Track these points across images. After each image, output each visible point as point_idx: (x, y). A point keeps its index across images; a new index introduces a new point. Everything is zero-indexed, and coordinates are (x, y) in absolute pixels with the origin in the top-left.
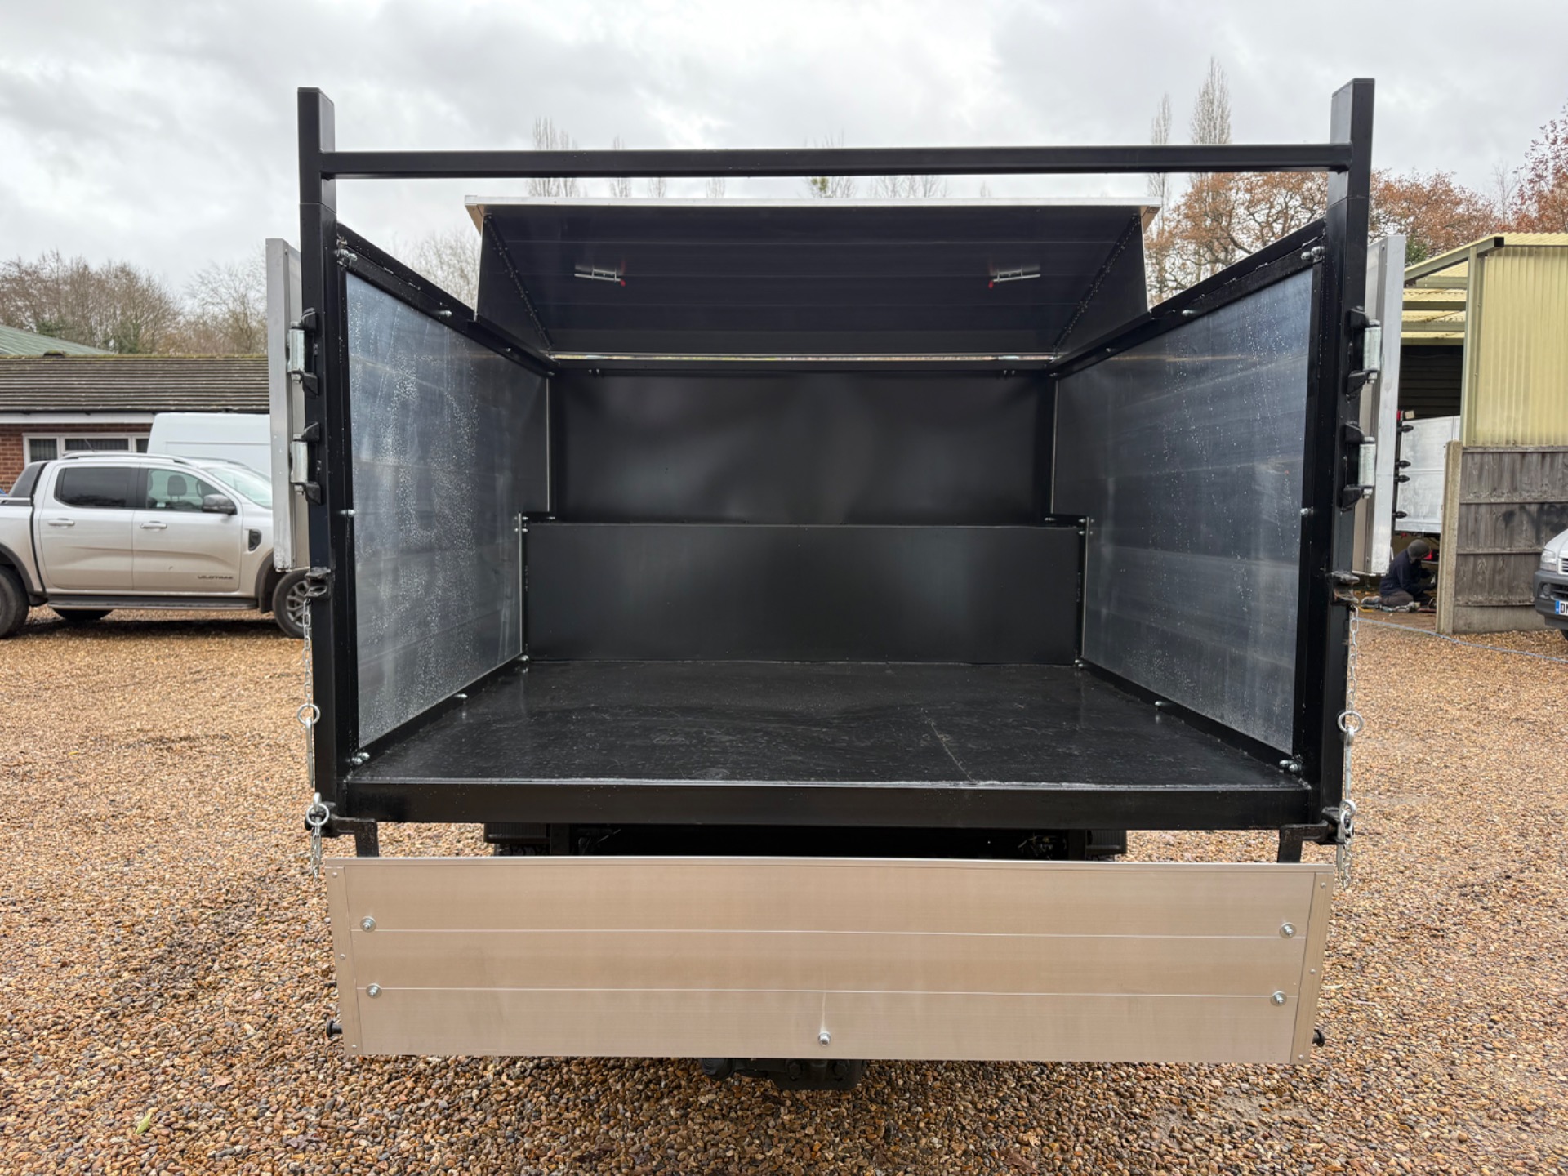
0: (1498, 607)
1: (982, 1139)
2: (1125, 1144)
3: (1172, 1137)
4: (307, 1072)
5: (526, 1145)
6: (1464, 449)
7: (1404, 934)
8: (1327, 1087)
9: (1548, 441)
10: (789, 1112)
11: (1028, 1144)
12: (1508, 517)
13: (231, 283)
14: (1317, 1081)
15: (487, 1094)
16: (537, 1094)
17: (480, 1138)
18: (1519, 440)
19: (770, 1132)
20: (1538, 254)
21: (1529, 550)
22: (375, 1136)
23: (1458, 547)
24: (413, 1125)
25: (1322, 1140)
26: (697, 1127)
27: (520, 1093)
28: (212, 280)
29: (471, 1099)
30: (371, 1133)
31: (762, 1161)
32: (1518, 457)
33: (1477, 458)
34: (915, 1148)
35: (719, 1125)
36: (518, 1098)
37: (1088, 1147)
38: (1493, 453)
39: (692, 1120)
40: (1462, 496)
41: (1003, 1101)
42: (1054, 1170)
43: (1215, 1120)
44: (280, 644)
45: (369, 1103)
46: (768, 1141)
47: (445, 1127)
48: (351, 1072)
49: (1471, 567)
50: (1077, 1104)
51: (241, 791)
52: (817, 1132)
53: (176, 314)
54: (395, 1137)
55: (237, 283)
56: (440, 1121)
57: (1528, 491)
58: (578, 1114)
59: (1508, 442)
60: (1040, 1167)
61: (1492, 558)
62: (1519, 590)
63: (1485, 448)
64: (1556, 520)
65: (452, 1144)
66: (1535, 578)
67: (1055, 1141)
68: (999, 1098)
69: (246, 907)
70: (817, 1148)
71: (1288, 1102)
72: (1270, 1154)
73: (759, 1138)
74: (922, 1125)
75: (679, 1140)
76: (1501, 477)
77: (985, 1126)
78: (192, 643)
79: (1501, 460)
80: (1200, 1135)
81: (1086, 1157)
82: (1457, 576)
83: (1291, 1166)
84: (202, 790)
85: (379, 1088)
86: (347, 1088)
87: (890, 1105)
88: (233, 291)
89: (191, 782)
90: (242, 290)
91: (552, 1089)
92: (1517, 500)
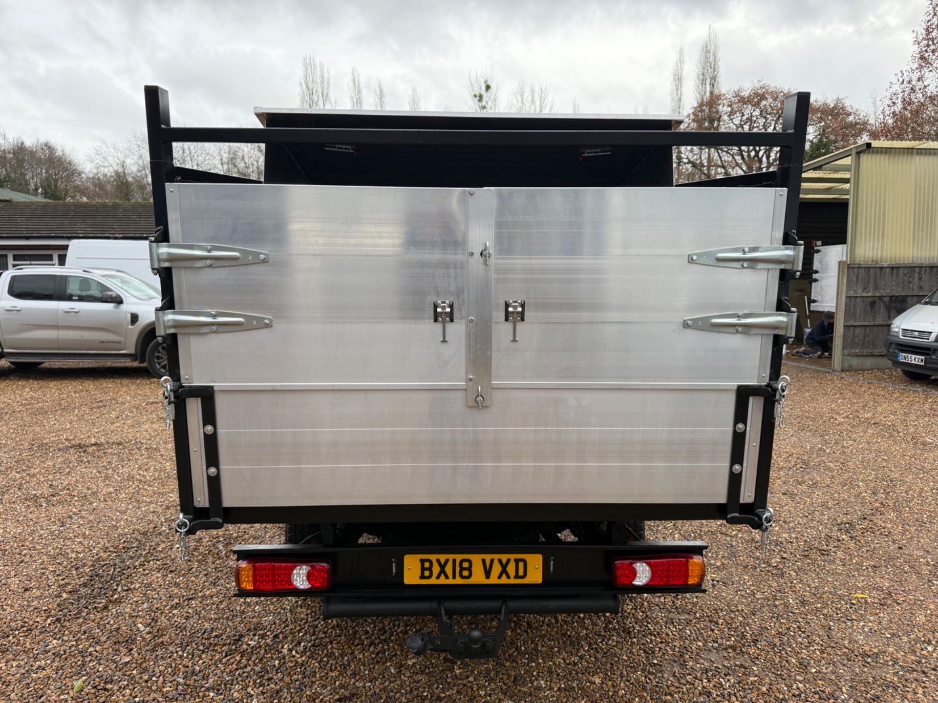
0: (867, 356)
1: (569, 680)
2: (648, 681)
3: (674, 676)
4: (177, 652)
5: (308, 693)
6: (848, 265)
7: (806, 553)
8: (761, 645)
9: (895, 260)
10: (460, 668)
11: (594, 683)
12: (873, 304)
13: (115, 154)
14: (755, 642)
15: (284, 663)
16: (313, 662)
17: (280, 689)
18: (879, 260)
19: (448, 680)
20: (891, 153)
21: (884, 323)
22: (218, 690)
23: (844, 322)
24: (241, 683)
25: (756, 676)
26: (406, 679)
27: (303, 661)
28: (103, 151)
29: (274, 666)
30: (216, 688)
31: (444, 698)
32: (878, 270)
33: (856, 270)
34: (531, 687)
35: (419, 677)
36: (302, 665)
37: (628, 683)
38: (864, 268)
39: (404, 675)
40: (847, 292)
41: (581, 658)
42: (608, 698)
43: (698, 666)
44: (151, 383)
45: (214, 670)
46: (447, 686)
47: (260, 683)
48: (203, 652)
49: (852, 332)
50: (622, 659)
51: (131, 478)
52: (475, 679)
53: (80, 174)
54: (230, 690)
55: (119, 154)
56: (257, 680)
57: (884, 290)
58: (337, 673)
59: (873, 261)
60: (600, 696)
61: (863, 328)
62: (878, 346)
63: (860, 264)
64: (899, 306)
65: (264, 693)
66: (887, 340)
67: (610, 680)
68: (579, 657)
69: (136, 551)
70: (475, 689)
71: (739, 654)
72: (728, 684)
73: (442, 684)
74: (535, 673)
75: (396, 687)
76: (869, 281)
77: (570, 673)
78: (97, 383)
79: (868, 272)
80: (690, 674)
81: (627, 689)
82: (844, 338)
83: (739, 691)
84: (107, 477)
85: (220, 661)
86: (201, 662)
87: (517, 663)
88: (116, 159)
89: (100, 473)
90: (122, 159)
91: (322, 659)
92: (878, 295)
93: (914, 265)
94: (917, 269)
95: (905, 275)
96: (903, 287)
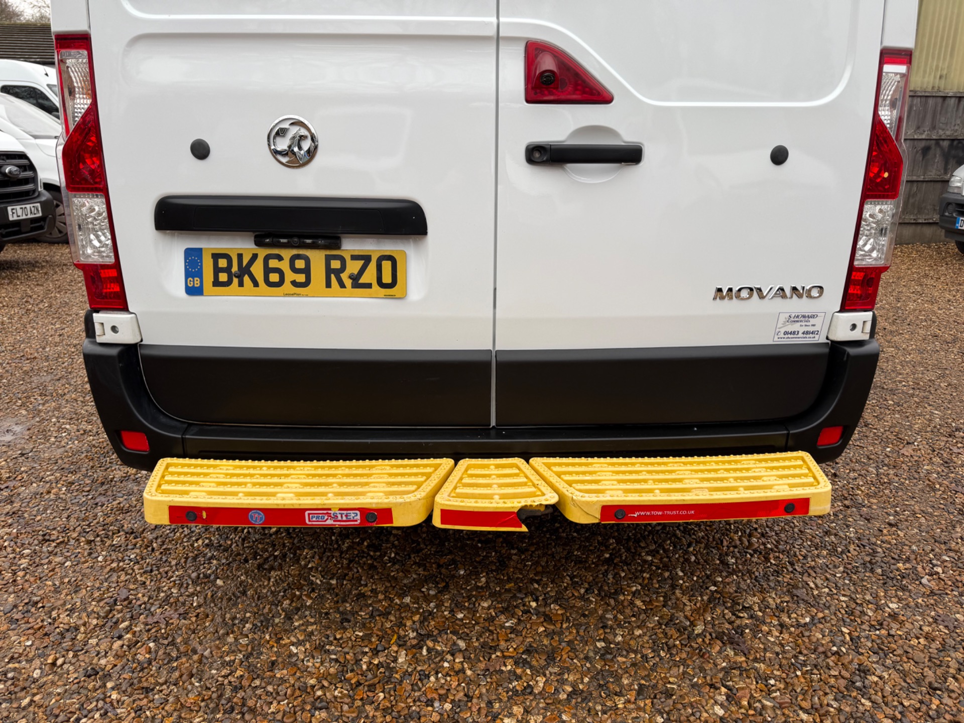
12: (926, 150)
21: (939, 178)
32: (940, 100)
57: (943, 130)
59: (933, 87)
62: (926, 211)
66: (942, 199)
76: (924, 117)
92: (934, 137)
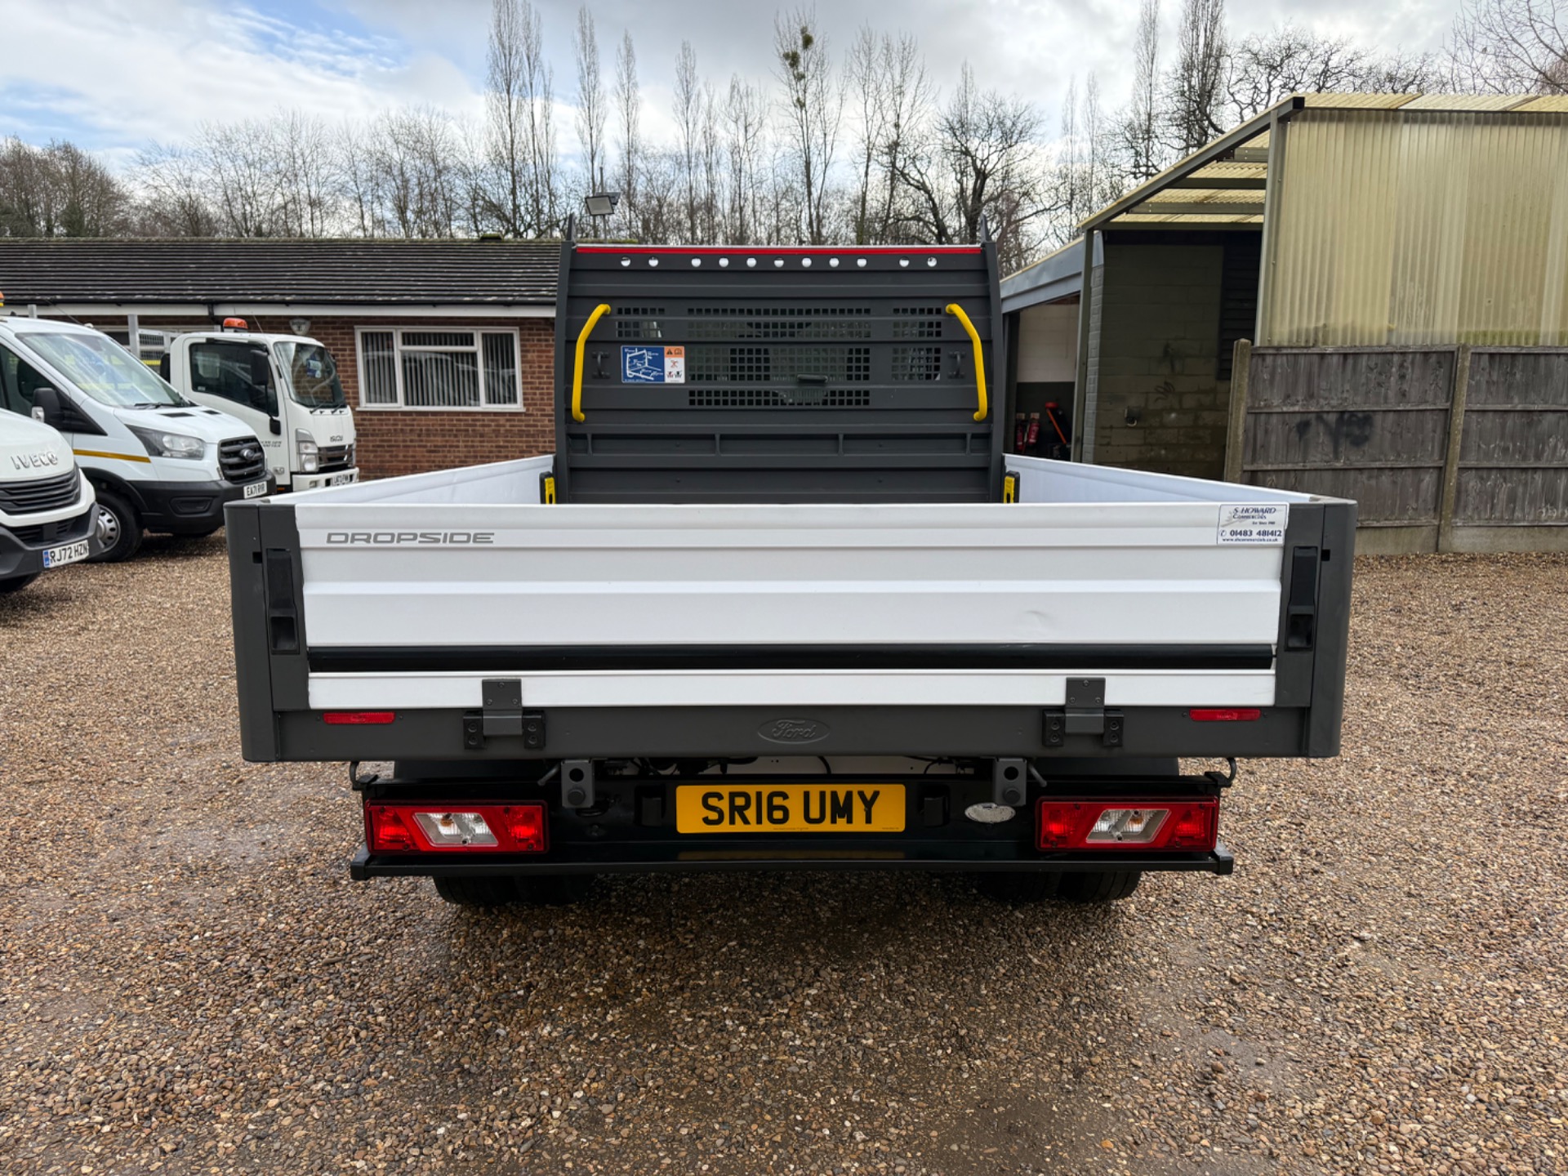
9: (1353, 340)
12: (1303, 427)
18: (1320, 339)
20: (1349, 119)
21: (1326, 465)
23: (1243, 463)
32: (1316, 359)
38: (1287, 354)
40: (1250, 404)
57: (1326, 399)
59: (1306, 342)
61: (1283, 474)
63: (1279, 348)
64: (1357, 431)
76: (1296, 382)
79: (1296, 363)
92: (1313, 409)
93: (1389, 349)
94: (1396, 358)
95: (1372, 369)
96: (1367, 393)
